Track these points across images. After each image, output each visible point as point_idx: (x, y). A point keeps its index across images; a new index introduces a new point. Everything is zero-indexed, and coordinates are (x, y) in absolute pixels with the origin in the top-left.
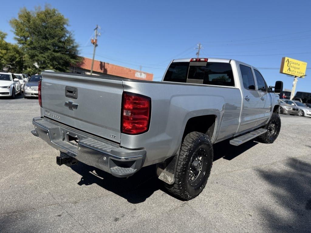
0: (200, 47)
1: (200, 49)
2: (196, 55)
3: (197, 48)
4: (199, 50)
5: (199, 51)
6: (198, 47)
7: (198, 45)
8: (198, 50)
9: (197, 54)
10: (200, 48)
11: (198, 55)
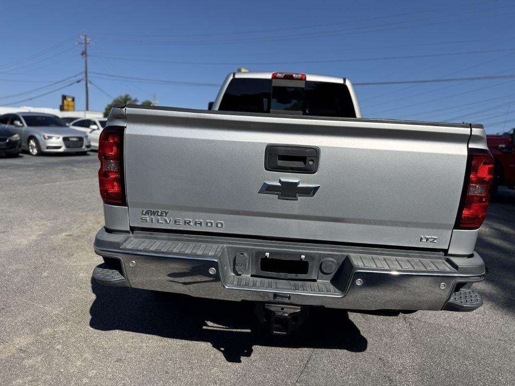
0: (88, 42)
1: (88, 45)
2: (81, 56)
3: (81, 43)
4: (86, 46)
5: (86, 49)
6: (84, 42)
7: (82, 37)
8: (83, 46)
9: (82, 54)
10: (86, 43)
11: (86, 56)
